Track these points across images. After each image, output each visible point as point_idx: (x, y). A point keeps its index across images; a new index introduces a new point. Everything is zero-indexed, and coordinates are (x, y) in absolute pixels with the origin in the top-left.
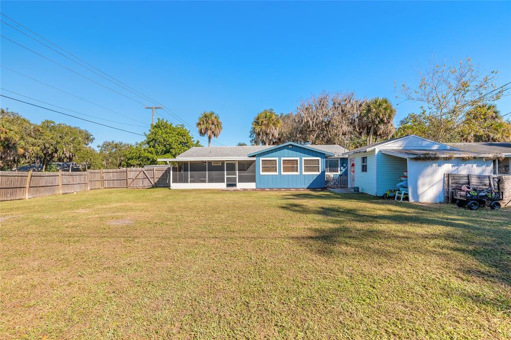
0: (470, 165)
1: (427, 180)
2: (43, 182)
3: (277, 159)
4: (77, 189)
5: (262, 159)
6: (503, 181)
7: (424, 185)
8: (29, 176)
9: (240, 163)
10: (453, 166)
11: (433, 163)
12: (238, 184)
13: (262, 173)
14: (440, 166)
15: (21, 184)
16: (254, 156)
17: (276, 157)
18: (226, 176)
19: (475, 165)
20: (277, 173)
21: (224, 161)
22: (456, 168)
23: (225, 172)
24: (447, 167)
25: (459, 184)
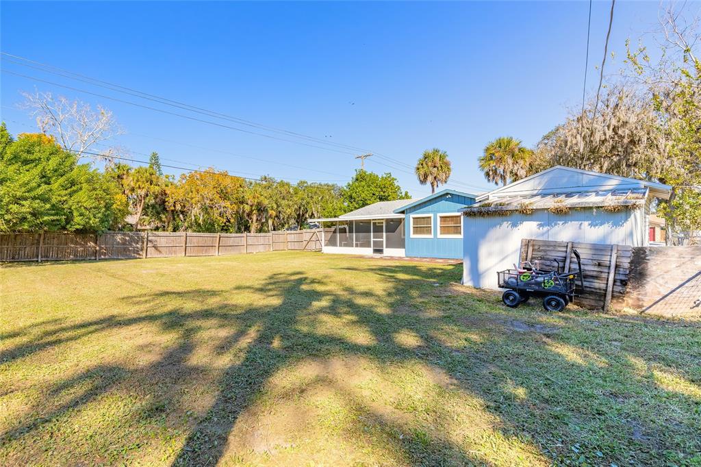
0: (576, 224)
1: (496, 247)
2: (230, 242)
3: (431, 215)
4: (261, 249)
5: (412, 215)
6: (644, 259)
7: (490, 254)
8: (218, 236)
9: (388, 221)
10: (540, 225)
11: (503, 221)
12: (385, 250)
13: (412, 236)
14: (514, 225)
15: (212, 243)
16: (403, 212)
17: (428, 212)
18: (372, 239)
19: (586, 224)
20: (431, 236)
21: (370, 220)
22: (546, 229)
23: (372, 234)
24: (529, 229)
25: (548, 259)
